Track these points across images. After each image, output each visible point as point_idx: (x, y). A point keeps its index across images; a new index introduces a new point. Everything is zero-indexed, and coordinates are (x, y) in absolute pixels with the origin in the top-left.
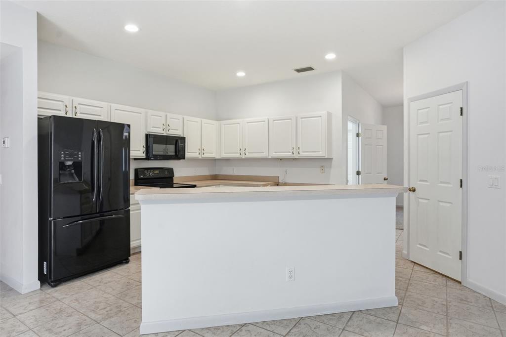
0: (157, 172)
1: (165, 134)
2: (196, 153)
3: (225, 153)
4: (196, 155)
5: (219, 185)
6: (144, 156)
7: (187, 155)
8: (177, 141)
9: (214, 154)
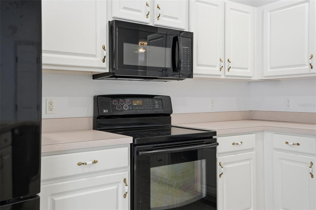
0: (137, 102)
1: (151, 24)
2: (215, 66)
3: (272, 68)
4: (215, 71)
5: (263, 131)
6: (105, 67)
7: (196, 69)
8: (175, 40)
9: (249, 71)
